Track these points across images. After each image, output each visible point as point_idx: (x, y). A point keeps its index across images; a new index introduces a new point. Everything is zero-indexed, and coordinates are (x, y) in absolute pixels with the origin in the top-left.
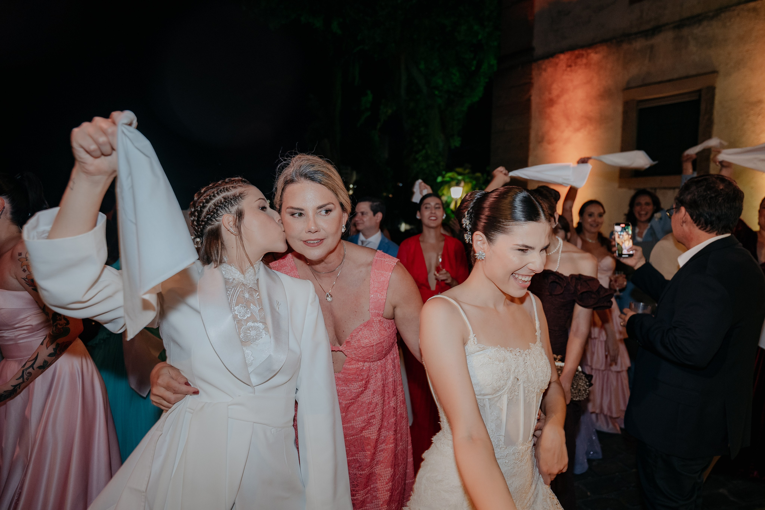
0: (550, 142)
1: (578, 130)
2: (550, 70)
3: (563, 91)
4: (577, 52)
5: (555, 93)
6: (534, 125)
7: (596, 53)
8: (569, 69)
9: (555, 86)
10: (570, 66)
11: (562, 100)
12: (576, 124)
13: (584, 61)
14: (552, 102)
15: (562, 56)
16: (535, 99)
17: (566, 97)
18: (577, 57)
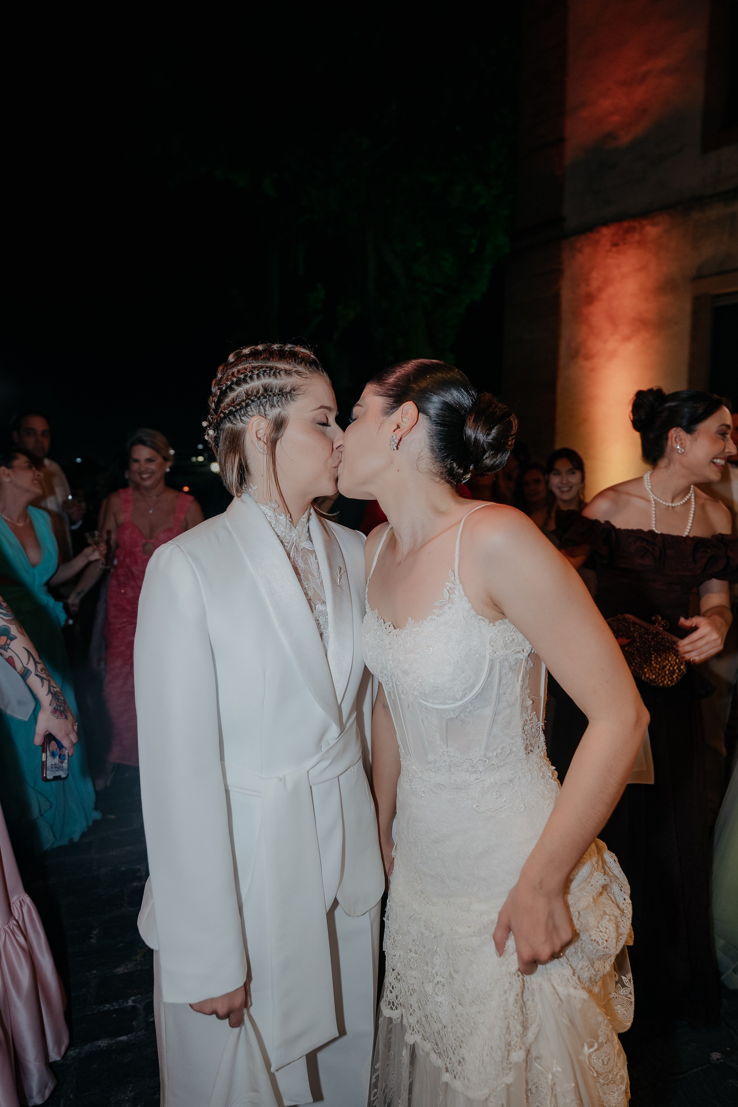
0: (588, 357)
1: (627, 339)
2: (587, 250)
3: (607, 282)
4: (626, 224)
5: (595, 284)
6: (565, 332)
7: (654, 225)
8: (614, 249)
9: (594, 274)
10: (615, 245)
11: (604, 295)
12: (625, 330)
13: (637, 237)
14: (590, 299)
15: (605, 231)
16: (566, 294)
17: (610, 291)
18: (627, 231)
